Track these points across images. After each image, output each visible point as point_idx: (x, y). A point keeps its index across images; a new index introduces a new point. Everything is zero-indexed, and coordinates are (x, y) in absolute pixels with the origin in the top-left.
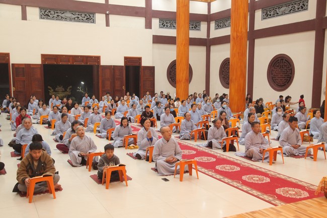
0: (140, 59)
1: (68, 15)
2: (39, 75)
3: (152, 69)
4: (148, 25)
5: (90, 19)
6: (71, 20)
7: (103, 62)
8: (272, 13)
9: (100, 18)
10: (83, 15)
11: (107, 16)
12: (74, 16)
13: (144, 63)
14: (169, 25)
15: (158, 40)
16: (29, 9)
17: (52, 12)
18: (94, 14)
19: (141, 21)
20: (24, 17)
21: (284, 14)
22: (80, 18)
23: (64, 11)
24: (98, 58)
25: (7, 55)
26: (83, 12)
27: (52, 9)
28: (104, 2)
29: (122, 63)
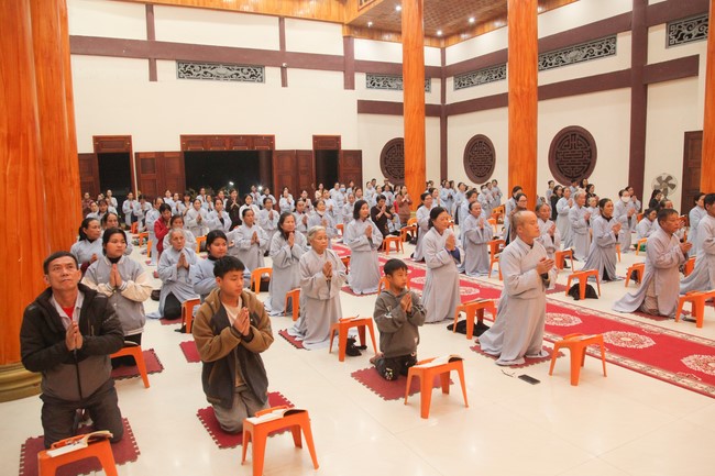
0: (337, 139)
1: (222, 70)
2: (177, 168)
3: (357, 155)
4: (350, 84)
5: (255, 75)
6: (226, 78)
7: (279, 146)
8: (554, 61)
9: (272, 74)
10: (245, 70)
11: (283, 70)
12: (230, 73)
13: (345, 146)
14: (381, 83)
15: (366, 107)
16: (159, 64)
17: (197, 67)
18: (262, 67)
19: (339, 77)
20: (153, 77)
21: (574, 61)
22: (241, 75)
23: (215, 65)
24: (271, 139)
25: (128, 139)
26: (245, 64)
27: (197, 61)
28: (278, 49)
29: (308, 146)
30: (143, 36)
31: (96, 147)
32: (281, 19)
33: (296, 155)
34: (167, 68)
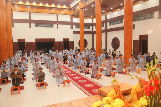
0: (68, 39)
1: (44, 25)
2: (34, 45)
3: (73, 42)
4: (72, 28)
5: (52, 26)
6: (45, 27)
7: (56, 41)
8: (112, 23)
9: (55, 26)
10: (49, 25)
11: (57, 25)
12: (46, 26)
13: (70, 41)
14: (79, 27)
15: (75, 32)
16: (32, 24)
17: (39, 25)
18: (53, 24)
19: (69, 26)
20: (30, 27)
21: (116, 24)
22: (48, 26)
23: (43, 24)
24: (54, 39)
25: (24, 39)
26: (49, 24)
27: (39, 23)
28: (56, 20)
29: (62, 41)
30: (28, 19)
31: (18, 41)
32: (57, 14)
33: (59, 43)
34: (33, 25)
